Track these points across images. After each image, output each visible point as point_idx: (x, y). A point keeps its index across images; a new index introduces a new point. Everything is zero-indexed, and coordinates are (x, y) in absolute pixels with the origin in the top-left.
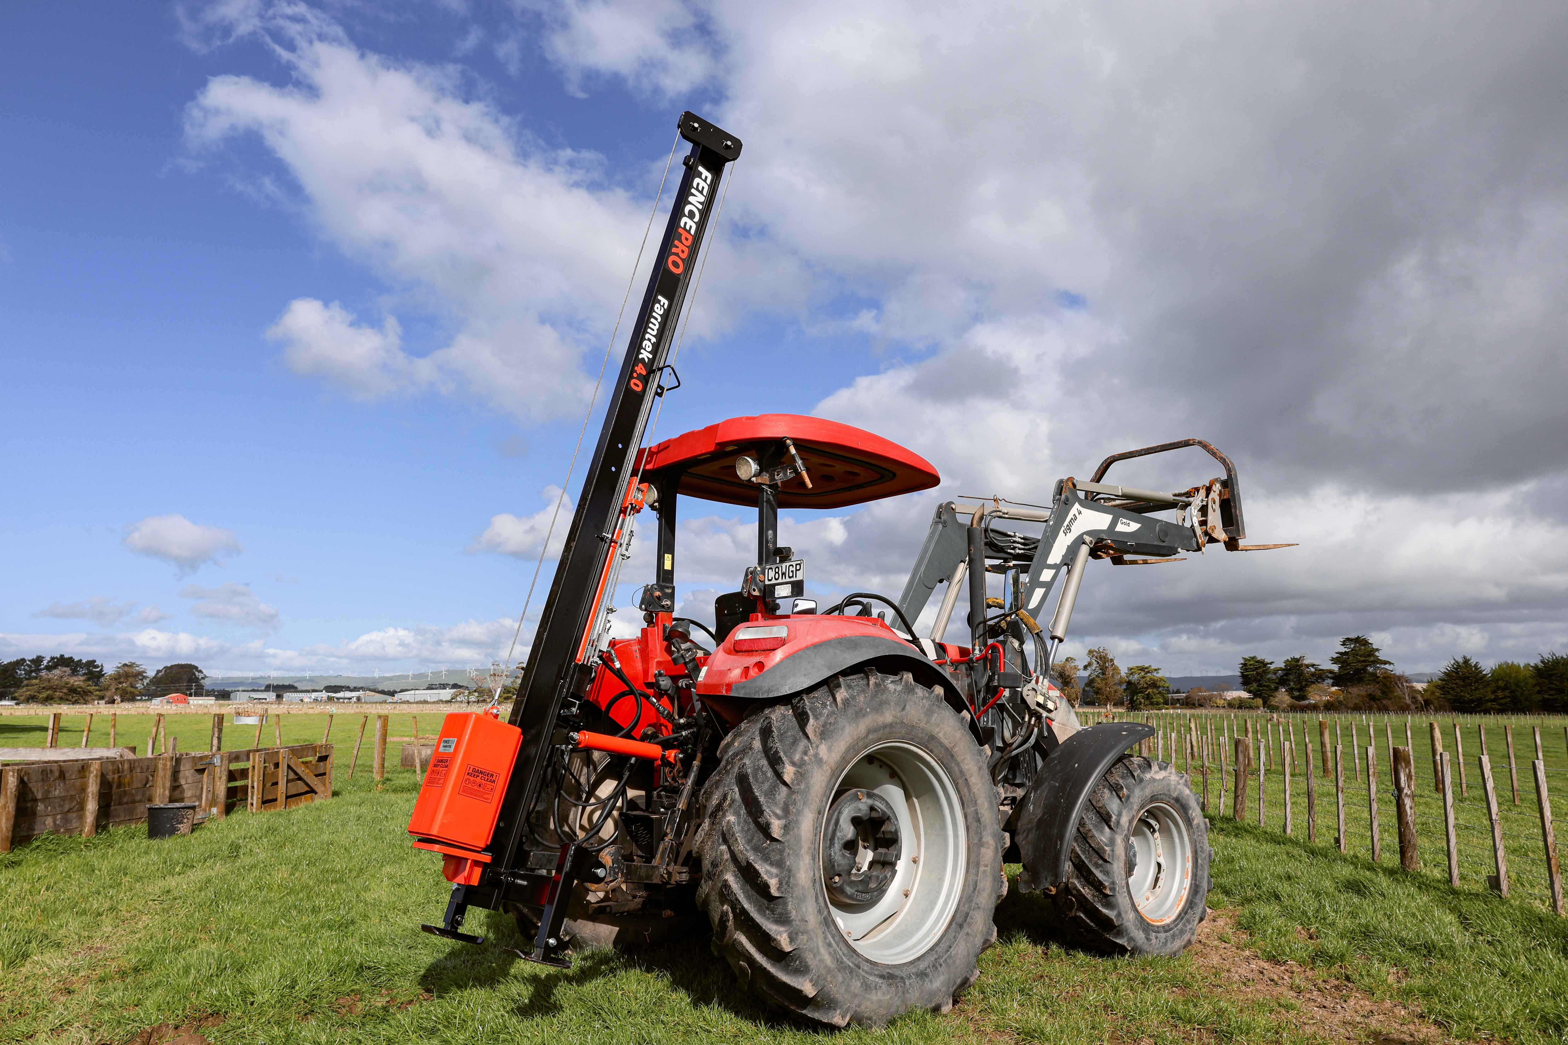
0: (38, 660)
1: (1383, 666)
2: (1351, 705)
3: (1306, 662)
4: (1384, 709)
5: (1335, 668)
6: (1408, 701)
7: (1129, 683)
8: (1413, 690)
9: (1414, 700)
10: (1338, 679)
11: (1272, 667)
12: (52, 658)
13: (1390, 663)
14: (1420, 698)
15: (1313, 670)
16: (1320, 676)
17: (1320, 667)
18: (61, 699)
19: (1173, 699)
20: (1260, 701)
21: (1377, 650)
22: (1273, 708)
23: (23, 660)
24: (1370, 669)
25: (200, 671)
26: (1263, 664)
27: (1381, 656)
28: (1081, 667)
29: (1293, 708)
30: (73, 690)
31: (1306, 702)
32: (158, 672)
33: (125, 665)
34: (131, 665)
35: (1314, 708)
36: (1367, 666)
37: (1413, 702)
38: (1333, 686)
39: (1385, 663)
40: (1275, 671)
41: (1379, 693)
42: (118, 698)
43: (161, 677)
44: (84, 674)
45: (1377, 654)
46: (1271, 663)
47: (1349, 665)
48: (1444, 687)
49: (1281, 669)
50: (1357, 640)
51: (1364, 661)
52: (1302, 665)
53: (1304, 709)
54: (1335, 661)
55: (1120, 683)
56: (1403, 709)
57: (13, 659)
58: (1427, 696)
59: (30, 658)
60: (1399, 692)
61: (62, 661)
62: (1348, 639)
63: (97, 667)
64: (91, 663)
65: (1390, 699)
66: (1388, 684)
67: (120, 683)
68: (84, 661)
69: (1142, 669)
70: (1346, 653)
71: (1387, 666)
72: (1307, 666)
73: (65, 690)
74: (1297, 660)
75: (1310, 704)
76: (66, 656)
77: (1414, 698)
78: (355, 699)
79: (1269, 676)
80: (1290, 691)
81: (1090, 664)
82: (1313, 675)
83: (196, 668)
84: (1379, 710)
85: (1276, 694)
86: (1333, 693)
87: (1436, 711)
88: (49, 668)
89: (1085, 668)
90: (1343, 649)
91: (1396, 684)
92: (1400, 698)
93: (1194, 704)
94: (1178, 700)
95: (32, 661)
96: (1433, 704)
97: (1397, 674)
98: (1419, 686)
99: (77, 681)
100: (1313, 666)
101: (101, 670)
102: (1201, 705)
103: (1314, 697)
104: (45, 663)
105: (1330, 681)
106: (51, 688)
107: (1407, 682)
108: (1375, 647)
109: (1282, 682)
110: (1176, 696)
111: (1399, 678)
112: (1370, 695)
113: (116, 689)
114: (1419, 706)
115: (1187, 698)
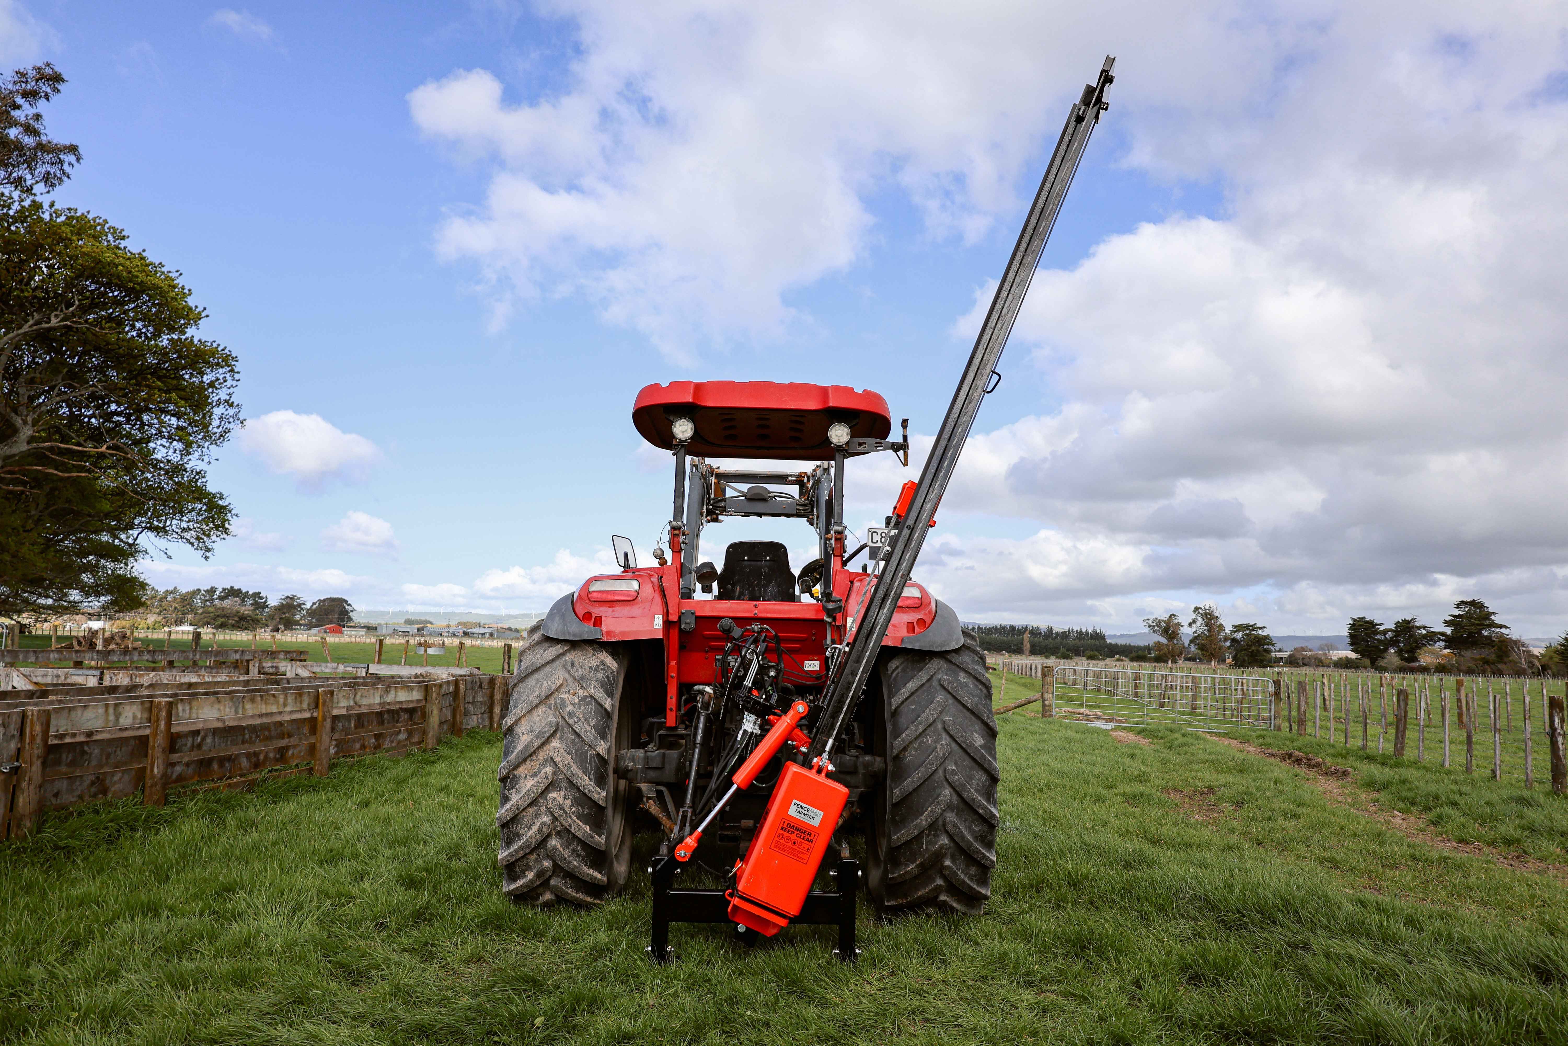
0: (212, 591)
1: (1498, 630)
2: (1464, 668)
3: (1417, 624)
4: (1498, 673)
5: (1448, 631)
6: (1524, 665)
7: (1234, 640)
8: (1529, 654)
9: (1531, 665)
10: (1451, 642)
11: (1382, 628)
12: (224, 590)
13: (1506, 627)
14: (1537, 663)
15: (1424, 632)
16: (1432, 637)
17: (1432, 630)
18: (233, 626)
19: (1276, 657)
20: (1367, 662)
21: (1493, 613)
22: (1383, 669)
23: (199, 590)
24: (1485, 633)
25: (349, 605)
26: (1371, 624)
27: (1497, 619)
28: (1185, 623)
29: (1402, 670)
30: (243, 618)
31: (1416, 664)
32: (314, 604)
33: (288, 597)
34: (292, 598)
35: (1425, 670)
36: (1482, 629)
37: (1529, 667)
38: (1445, 648)
39: (1501, 626)
40: (1385, 632)
41: (1493, 657)
42: (282, 627)
43: (315, 610)
44: (252, 604)
45: (1493, 617)
46: (1380, 625)
47: (1462, 628)
48: (1563, 653)
49: (1390, 630)
50: (1473, 603)
51: (1478, 625)
52: (1413, 627)
53: (1412, 670)
54: (1448, 623)
55: (1226, 639)
56: (1519, 673)
57: (190, 589)
58: (1544, 660)
59: (205, 589)
60: (1514, 656)
61: (232, 592)
62: (1463, 602)
63: (262, 598)
64: (257, 595)
65: (1505, 663)
66: (1503, 648)
67: (284, 613)
68: (251, 593)
69: (1246, 627)
70: (1459, 616)
71: (1503, 630)
72: (1419, 628)
73: (236, 619)
74: (1408, 622)
75: (1420, 666)
76: (236, 588)
77: (1531, 662)
78: (487, 635)
79: (1378, 637)
80: (1400, 652)
81: (1194, 621)
82: (1424, 636)
83: (346, 601)
84: (1494, 674)
85: (1386, 655)
86: (1444, 656)
87: (1554, 676)
88: (221, 598)
89: (1190, 625)
90: (1457, 612)
91: (1513, 648)
92: (1516, 663)
93: (1298, 663)
94: (1281, 658)
95: (207, 591)
96: (1550, 668)
97: (1514, 638)
98: (1536, 651)
99: (247, 609)
100: (1424, 628)
101: (266, 602)
102: (1304, 664)
103: (1425, 659)
104: (218, 593)
105: (1442, 644)
106: (224, 616)
107: (1523, 646)
108: (1490, 610)
109: (1393, 642)
110: (1279, 655)
111: (1517, 643)
112: (1484, 658)
113: (281, 619)
114: (1536, 671)
115: (1290, 656)
